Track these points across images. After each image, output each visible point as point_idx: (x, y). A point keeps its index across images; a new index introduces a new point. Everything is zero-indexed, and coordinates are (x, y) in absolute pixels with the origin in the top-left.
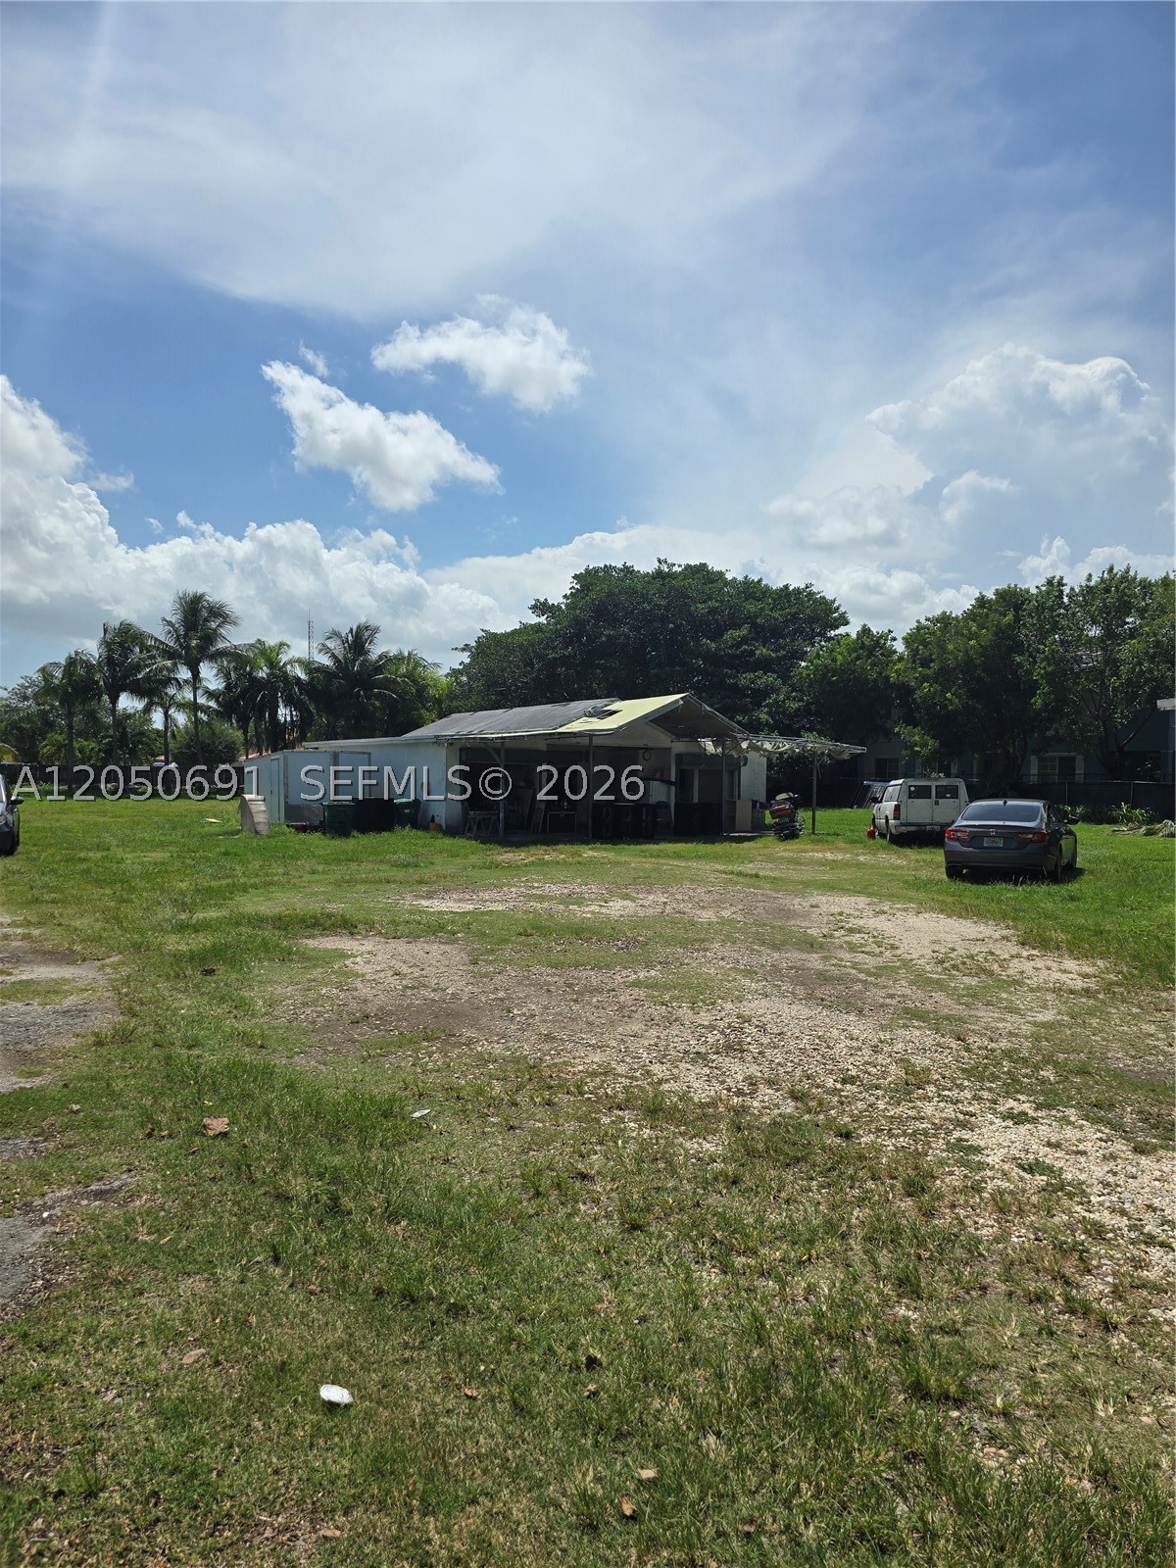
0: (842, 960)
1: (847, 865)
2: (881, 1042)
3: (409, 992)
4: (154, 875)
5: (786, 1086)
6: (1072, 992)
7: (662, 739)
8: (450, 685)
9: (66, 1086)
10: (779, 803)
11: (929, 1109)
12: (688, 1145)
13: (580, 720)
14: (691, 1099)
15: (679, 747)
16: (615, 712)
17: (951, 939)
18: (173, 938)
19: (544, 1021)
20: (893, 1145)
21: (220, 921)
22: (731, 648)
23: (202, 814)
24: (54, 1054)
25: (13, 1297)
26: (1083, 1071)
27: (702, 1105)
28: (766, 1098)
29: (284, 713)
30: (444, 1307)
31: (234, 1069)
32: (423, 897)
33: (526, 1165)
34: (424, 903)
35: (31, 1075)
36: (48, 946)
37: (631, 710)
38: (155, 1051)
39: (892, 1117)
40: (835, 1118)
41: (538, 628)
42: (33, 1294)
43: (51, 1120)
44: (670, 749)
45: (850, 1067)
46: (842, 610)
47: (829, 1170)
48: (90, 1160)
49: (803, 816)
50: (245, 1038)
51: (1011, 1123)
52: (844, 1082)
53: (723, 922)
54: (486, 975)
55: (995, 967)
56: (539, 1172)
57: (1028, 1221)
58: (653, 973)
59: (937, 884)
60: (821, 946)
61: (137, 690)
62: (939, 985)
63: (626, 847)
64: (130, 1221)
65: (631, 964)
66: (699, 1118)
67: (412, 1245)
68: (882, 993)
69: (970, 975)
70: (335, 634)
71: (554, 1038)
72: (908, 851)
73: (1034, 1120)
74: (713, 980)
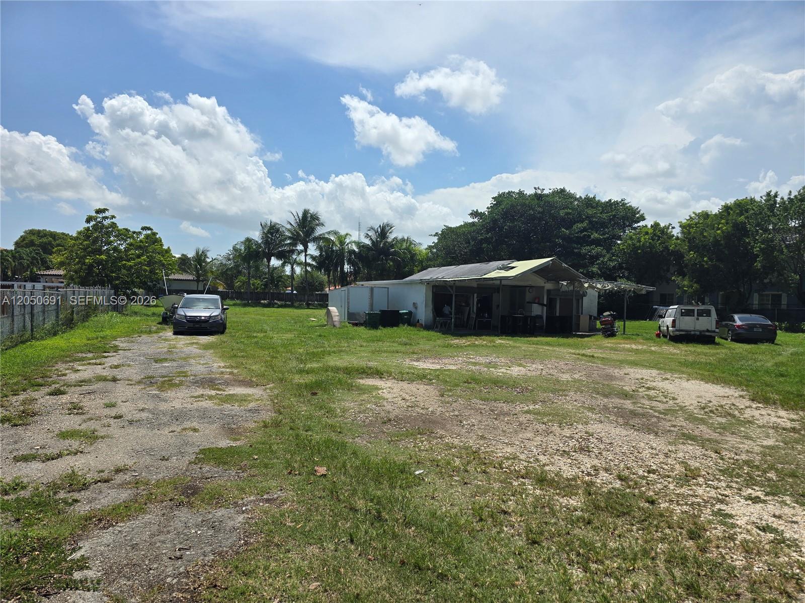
0: (644, 404)
1: (645, 352)
2: (670, 451)
3: (410, 409)
4: (288, 346)
5: (615, 472)
6: (784, 429)
7: (539, 282)
8: (427, 254)
9: (251, 446)
10: (605, 317)
11: (700, 491)
12: (561, 500)
13: (494, 271)
14: (561, 476)
15: (549, 286)
16: (513, 268)
17: (709, 396)
18: (297, 377)
19: (479, 428)
20: (680, 510)
21: (319, 369)
22: (577, 233)
23: (308, 316)
24: (245, 430)
25: (231, 548)
26: (793, 475)
27: (568, 480)
28: (604, 478)
29: (347, 268)
30: (436, 574)
31: (328, 443)
32: (414, 361)
33: (474, 503)
34: (416, 364)
35: (235, 440)
36: (241, 378)
37: (523, 267)
38: (291, 432)
39: (678, 494)
40: (645, 492)
41: (473, 224)
42: (240, 547)
43: (245, 462)
44: (543, 287)
45: (652, 464)
46: (641, 212)
47: (643, 521)
48: (263, 483)
49: (618, 324)
50: (332, 427)
51: (750, 502)
52: (649, 472)
53: (575, 381)
54: (448, 403)
55: (736, 413)
56: (481, 508)
57: (763, 559)
58: (537, 406)
59: (698, 364)
60: (632, 397)
61: (279, 256)
62: (703, 421)
63: (519, 338)
64: (282, 515)
65: (525, 401)
66: (568, 487)
67: (418, 540)
68: (669, 424)
69: (721, 416)
70: (372, 228)
71: (485, 438)
72: (680, 345)
73: (764, 502)
74: (571, 412)
